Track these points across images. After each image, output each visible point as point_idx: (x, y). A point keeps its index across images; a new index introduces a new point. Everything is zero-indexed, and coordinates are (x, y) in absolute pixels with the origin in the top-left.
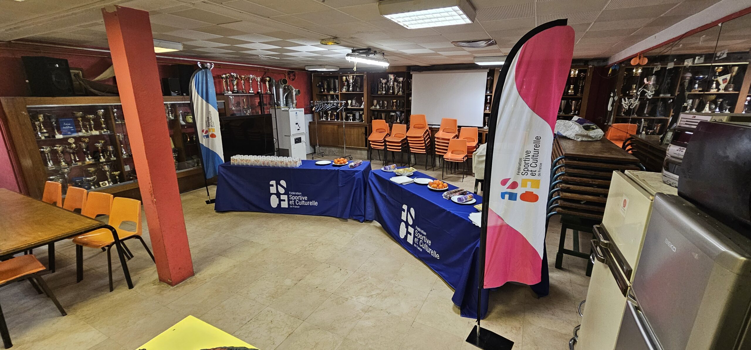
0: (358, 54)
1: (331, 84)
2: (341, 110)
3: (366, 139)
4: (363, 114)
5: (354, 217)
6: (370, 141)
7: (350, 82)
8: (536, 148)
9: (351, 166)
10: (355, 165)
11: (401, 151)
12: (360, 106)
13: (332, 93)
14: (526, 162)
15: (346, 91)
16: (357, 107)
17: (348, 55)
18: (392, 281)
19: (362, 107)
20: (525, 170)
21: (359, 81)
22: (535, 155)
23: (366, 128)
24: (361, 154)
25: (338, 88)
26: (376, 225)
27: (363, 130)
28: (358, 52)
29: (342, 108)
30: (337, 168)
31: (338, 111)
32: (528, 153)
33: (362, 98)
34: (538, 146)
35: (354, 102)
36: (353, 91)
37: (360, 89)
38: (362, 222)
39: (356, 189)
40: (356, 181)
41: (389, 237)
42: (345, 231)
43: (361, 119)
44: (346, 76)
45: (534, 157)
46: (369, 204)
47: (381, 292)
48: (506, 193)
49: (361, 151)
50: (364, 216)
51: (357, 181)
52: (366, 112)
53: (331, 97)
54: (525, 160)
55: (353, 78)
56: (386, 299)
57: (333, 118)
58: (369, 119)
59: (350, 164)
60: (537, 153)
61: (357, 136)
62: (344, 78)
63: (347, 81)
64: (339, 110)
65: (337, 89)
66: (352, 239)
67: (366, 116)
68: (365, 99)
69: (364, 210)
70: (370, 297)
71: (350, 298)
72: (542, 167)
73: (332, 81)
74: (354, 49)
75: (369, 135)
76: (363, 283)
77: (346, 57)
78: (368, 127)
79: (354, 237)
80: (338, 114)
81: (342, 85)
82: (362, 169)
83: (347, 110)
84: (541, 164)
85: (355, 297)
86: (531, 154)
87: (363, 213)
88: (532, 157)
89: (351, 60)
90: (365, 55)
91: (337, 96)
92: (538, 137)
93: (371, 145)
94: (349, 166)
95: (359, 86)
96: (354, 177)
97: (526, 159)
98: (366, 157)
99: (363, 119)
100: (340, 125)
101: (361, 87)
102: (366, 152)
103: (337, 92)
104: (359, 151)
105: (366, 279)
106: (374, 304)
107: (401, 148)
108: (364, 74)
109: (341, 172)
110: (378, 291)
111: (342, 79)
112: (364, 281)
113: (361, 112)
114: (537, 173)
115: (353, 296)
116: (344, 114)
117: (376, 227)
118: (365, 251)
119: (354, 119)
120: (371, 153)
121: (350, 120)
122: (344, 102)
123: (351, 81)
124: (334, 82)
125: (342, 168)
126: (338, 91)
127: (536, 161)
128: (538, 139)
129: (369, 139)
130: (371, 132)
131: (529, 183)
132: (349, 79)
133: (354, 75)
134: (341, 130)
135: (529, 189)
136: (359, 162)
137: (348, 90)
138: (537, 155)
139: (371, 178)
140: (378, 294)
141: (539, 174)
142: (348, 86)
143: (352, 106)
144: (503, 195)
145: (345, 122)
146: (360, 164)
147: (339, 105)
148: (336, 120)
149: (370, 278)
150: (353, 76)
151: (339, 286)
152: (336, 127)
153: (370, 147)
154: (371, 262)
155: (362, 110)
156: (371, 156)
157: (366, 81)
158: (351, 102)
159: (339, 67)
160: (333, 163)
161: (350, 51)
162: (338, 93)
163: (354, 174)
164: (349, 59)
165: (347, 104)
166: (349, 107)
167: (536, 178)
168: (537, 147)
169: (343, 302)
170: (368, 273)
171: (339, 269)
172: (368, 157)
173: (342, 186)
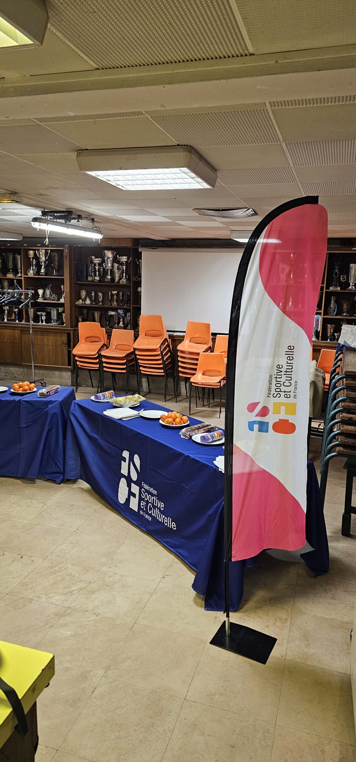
0: (52, 218)
1: (9, 261)
2: (27, 305)
3: (69, 353)
4: (63, 312)
5: (47, 476)
6: (75, 356)
7: (41, 260)
8: (289, 362)
9: (42, 394)
10: (47, 393)
11: (125, 371)
12: (59, 300)
13: (10, 276)
14: (278, 380)
15: (35, 275)
16: (53, 300)
17: (35, 220)
18: (105, 569)
19: (62, 301)
20: (277, 390)
21: (56, 259)
22: (288, 370)
23: (69, 335)
24: (61, 377)
25: (21, 269)
26: (82, 487)
27: (65, 338)
28: (51, 216)
29: (28, 302)
30: (17, 398)
31: (20, 307)
32: (279, 368)
33: (62, 286)
34: (291, 358)
35: (48, 292)
36: (46, 274)
37: (58, 271)
38: (60, 484)
39: (49, 431)
40: (49, 417)
41: (102, 503)
42: (31, 499)
43: (60, 320)
44: (34, 250)
45: (288, 373)
46: (71, 453)
47: (85, 586)
48: (254, 422)
49: (60, 373)
50: (63, 473)
51: (51, 417)
52: (69, 309)
53: (8, 282)
54: (276, 378)
55: (46, 253)
56: (94, 596)
57: (13, 318)
58: (74, 320)
59: (40, 391)
60: (291, 367)
61: (54, 348)
62: (31, 253)
63: (36, 257)
64: (22, 305)
65: (19, 271)
66: (43, 509)
67: (69, 316)
68: (66, 288)
69: (62, 464)
70: (68, 595)
71: (36, 598)
72: (298, 387)
73: (11, 257)
74: (45, 210)
75: (74, 347)
76: (59, 574)
77: (32, 223)
78: (72, 333)
79: (45, 507)
80: (20, 311)
81: (28, 265)
82: (60, 398)
83: (36, 305)
84: (296, 382)
85: (43, 595)
86: (283, 370)
87: (62, 469)
88: (285, 373)
89: (41, 228)
90: (63, 221)
91: (19, 282)
92: (291, 346)
93: (78, 363)
94: (38, 394)
95: (56, 267)
96: (47, 411)
97: (278, 376)
98: (70, 382)
99: (64, 321)
100: (24, 330)
101: (60, 269)
102: (70, 373)
103: (20, 275)
104: (57, 373)
105: (63, 569)
106: (74, 604)
107: (125, 366)
108: (64, 248)
109: (24, 403)
110: (82, 585)
111: (27, 255)
112: (60, 572)
113: (61, 310)
114: (292, 394)
115: (41, 596)
116: (31, 312)
117: (83, 490)
118: (63, 528)
119: (48, 320)
120: (77, 376)
121: (42, 322)
122: (31, 292)
123: (43, 259)
124: (15, 259)
125: (26, 398)
126: (21, 273)
127: (290, 379)
128: (291, 349)
129: (75, 351)
130: (76, 341)
131: (283, 409)
132: (39, 254)
133: (48, 249)
134: (25, 337)
135: (283, 416)
136: (54, 388)
137: (38, 272)
138: (290, 370)
139: (74, 412)
140: (81, 589)
141: (295, 395)
142: (38, 266)
143: (44, 299)
144: (251, 426)
145: (32, 325)
146: (56, 392)
147: (23, 297)
148: (17, 321)
149: (69, 566)
150: (46, 250)
151: (19, 582)
152: (17, 333)
153: (75, 365)
154: (72, 543)
155: (62, 305)
156: (77, 380)
157: (68, 260)
158: (44, 293)
159: (22, 234)
160: (12, 390)
161: (38, 213)
162: (21, 277)
163: (47, 407)
164: (36, 225)
165: (36, 295)
166: (40, 300)
167: (291, 400)
168: (290, 360)
169: (25, 606)
170: (67, 559)
171: (19, 556)
172: (72, 382)
173: (26, 426)
